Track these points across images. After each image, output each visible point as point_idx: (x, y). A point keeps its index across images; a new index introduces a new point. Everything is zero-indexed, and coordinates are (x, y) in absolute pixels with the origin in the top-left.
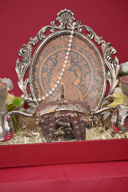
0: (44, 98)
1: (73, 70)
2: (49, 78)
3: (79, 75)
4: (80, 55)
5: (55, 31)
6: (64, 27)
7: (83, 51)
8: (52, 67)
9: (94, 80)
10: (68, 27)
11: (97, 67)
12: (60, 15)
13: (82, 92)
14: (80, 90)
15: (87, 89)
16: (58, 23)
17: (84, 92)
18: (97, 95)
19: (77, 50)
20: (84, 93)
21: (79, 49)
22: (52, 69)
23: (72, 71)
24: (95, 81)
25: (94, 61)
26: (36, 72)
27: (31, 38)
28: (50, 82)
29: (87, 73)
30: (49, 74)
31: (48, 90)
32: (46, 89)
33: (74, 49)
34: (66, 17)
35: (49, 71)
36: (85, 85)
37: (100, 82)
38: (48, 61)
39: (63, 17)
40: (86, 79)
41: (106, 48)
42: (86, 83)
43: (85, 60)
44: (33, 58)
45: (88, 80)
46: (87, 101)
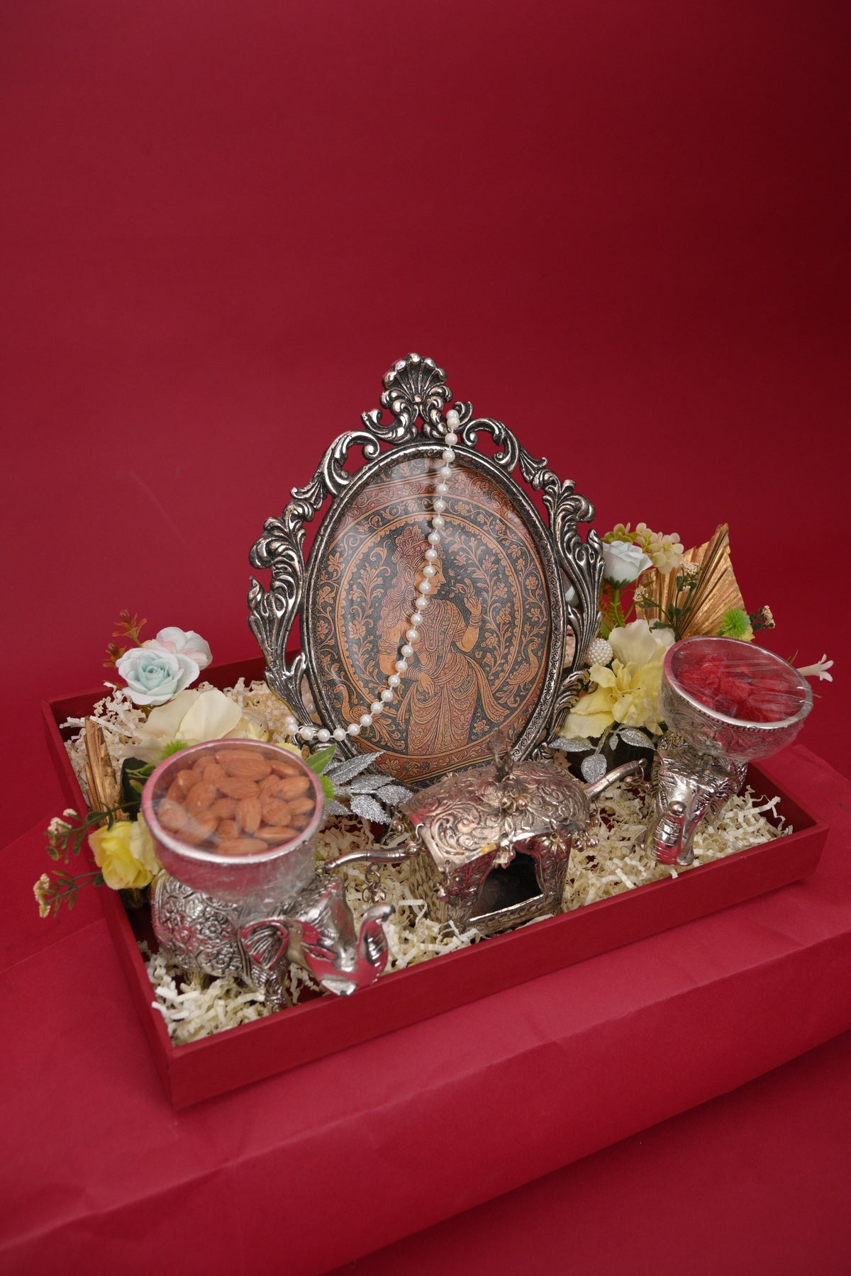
0: (366, 720)
2: (372, 637)
4: (474, 535)
5: (381, 454)
6: (415, 430)
7: (481, 518)
9: (524, 623)
10: (428, 429)
11: (531, 574)
12: (396, 382)
13: (488, 673)
14: (481, 665)
15: (503, 661)
16: (390, 419)
17: (493, 671)
18: (537, 675)
19: (459, 515)
20: (496, 675)
21: (469, 511)
22: (378, 600)
23: (451, 600)
24: (527, 626)
25: (523, 553)
26: (325, 619)
27: (295, 490)
28: (378, 652)
29: (502, 603)
30: (371, 621)
31: (376, 685)
32: (368, 681)
33: (451, 513)
34: (416, 389)
35: (370, 608)
36: (497, 647)
37: (542, 627)
38: (362, 571)
39: (406, 386)
40: (498, 625)
41: (563, 501)
42: (499, 641)
43: (494, 555)
44: (312, 574)
45: (506, 627)
46: (506, 703)
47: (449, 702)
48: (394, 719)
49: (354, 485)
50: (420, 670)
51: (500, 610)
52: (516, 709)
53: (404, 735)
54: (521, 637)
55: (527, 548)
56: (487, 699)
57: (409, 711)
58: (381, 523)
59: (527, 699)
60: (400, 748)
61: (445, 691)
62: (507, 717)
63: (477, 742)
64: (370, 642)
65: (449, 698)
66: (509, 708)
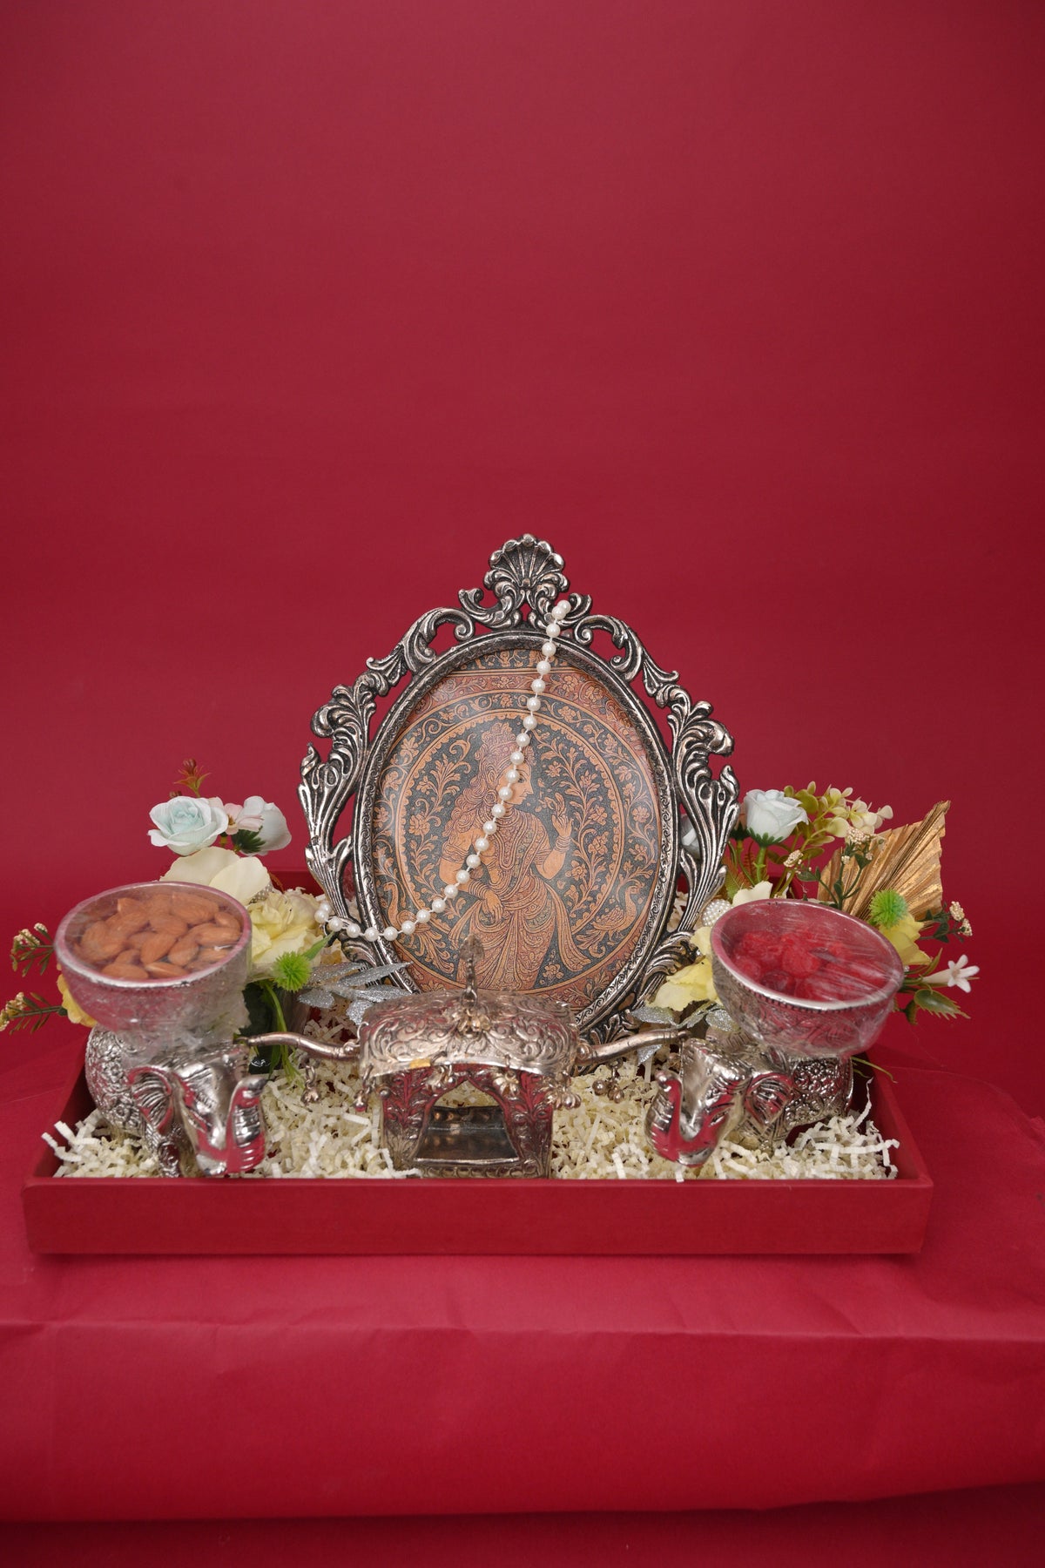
0: (408, 927)
1: (538, 810)
2: (436, 838)
3: (565, 834)
4: (576, 746)
5: (474, 636)
6: (517, 617)
7: (588, 729)
8: (454, 789)
9: (624, 860)
10: (532, 618)
11: (642, 803)
12: (502, 562)
13: (569, 909)
14: (562, 897)
15: (590, 899)
16: (489, 598)
17: (576, 908)
18: (632, 925)
19: (563, 721)
20: (580, 914)
21: (575, 718)
23: (537, 815)
24: (628, 865)
25: (634, 778)
26: (386, 806)
27: (371, 659)
28: (441, 855)
29: (598, 830)
30: (438, 819)
31: (430, 892)
32: (422, 885)
33: (552, 716)
34: (527, 573)
35: (440, 805)
36: (585, 881)
37: (648, 869)
38: (438, 763)
39: (515, 568)
40: (589, 855)
41: (691, 725)
42: (588, 874)
43: (596, 772)
44: (373, 752)
45: (600, 859)
46: (587, 950)
47: (519, 933)
48: (445, 936)
49: (436, 664)
50: (488, 888)
51: (594, 837)
52: (599, 960)
53: (455, 957)
54: (618, 876)
55: (641, 772)
56: (565, 941)
57: (466, 931)
58: (467, 714)
59: (615, 952)
60: (447, 971)
61: (516, 918)
63: (546, 989)
64: (432, 842)
65: (518, 929)
66: (590, 957)
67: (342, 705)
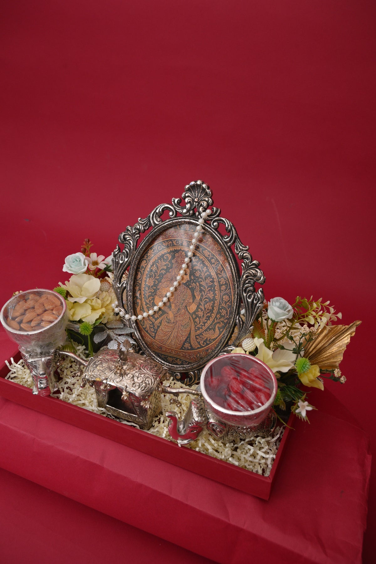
0: (140, 317)
2: (155, 288)
3: (198, 298)
4: (207, 266)
5: (175, 217)
6: (191, 212)
7: (213, 261)
8: (163, 272)
9: (217, 314)
10: (197, 213)
11: (227, 294)
12: (189, 190)
13: (196, 326)
14: (194, 321)
15: (203, 324)
16: (181, 203)
17: (198, 326)
18: (217, 338)
19: (204, 255)
20: (199, 329)
21: (209, 255)
23: (190, 288)
24: (218, 316)
25: (226, 284)
26: (141, 272)
27: (139, 219)
29: (209, 300)
30: (157, 281)
31: (150, 307)
32: (148, 303)
33: (200, 253)
34: (198, 195)
35: (158, 276)
36: (202, 317)
37: (226, 319)
38: (159, 261)
39: (194, 193)
40: (205, 309)
41: (250, 269)
42: (204, 315)
43: (212, 278)
44: (136, 253)
45: (209, 311)
46: (199, 342)
47: (178, 329)
48: (153, 323)
49: (161, 225)
50: (170, 310)
51: (208, 302)
52: (203, 347)
53: (155, 331)
54: (214, 319)
55: (229, 282)
56: (193, 336)
57: (161, 323)
58: (172, 245)
59: (209, 346)
61: (178, 324)
62: (198, 348)
63: (184, 351)
64: (154, 289)
65: (178, 327)
66: (200, 345)
67: (128, 233)
